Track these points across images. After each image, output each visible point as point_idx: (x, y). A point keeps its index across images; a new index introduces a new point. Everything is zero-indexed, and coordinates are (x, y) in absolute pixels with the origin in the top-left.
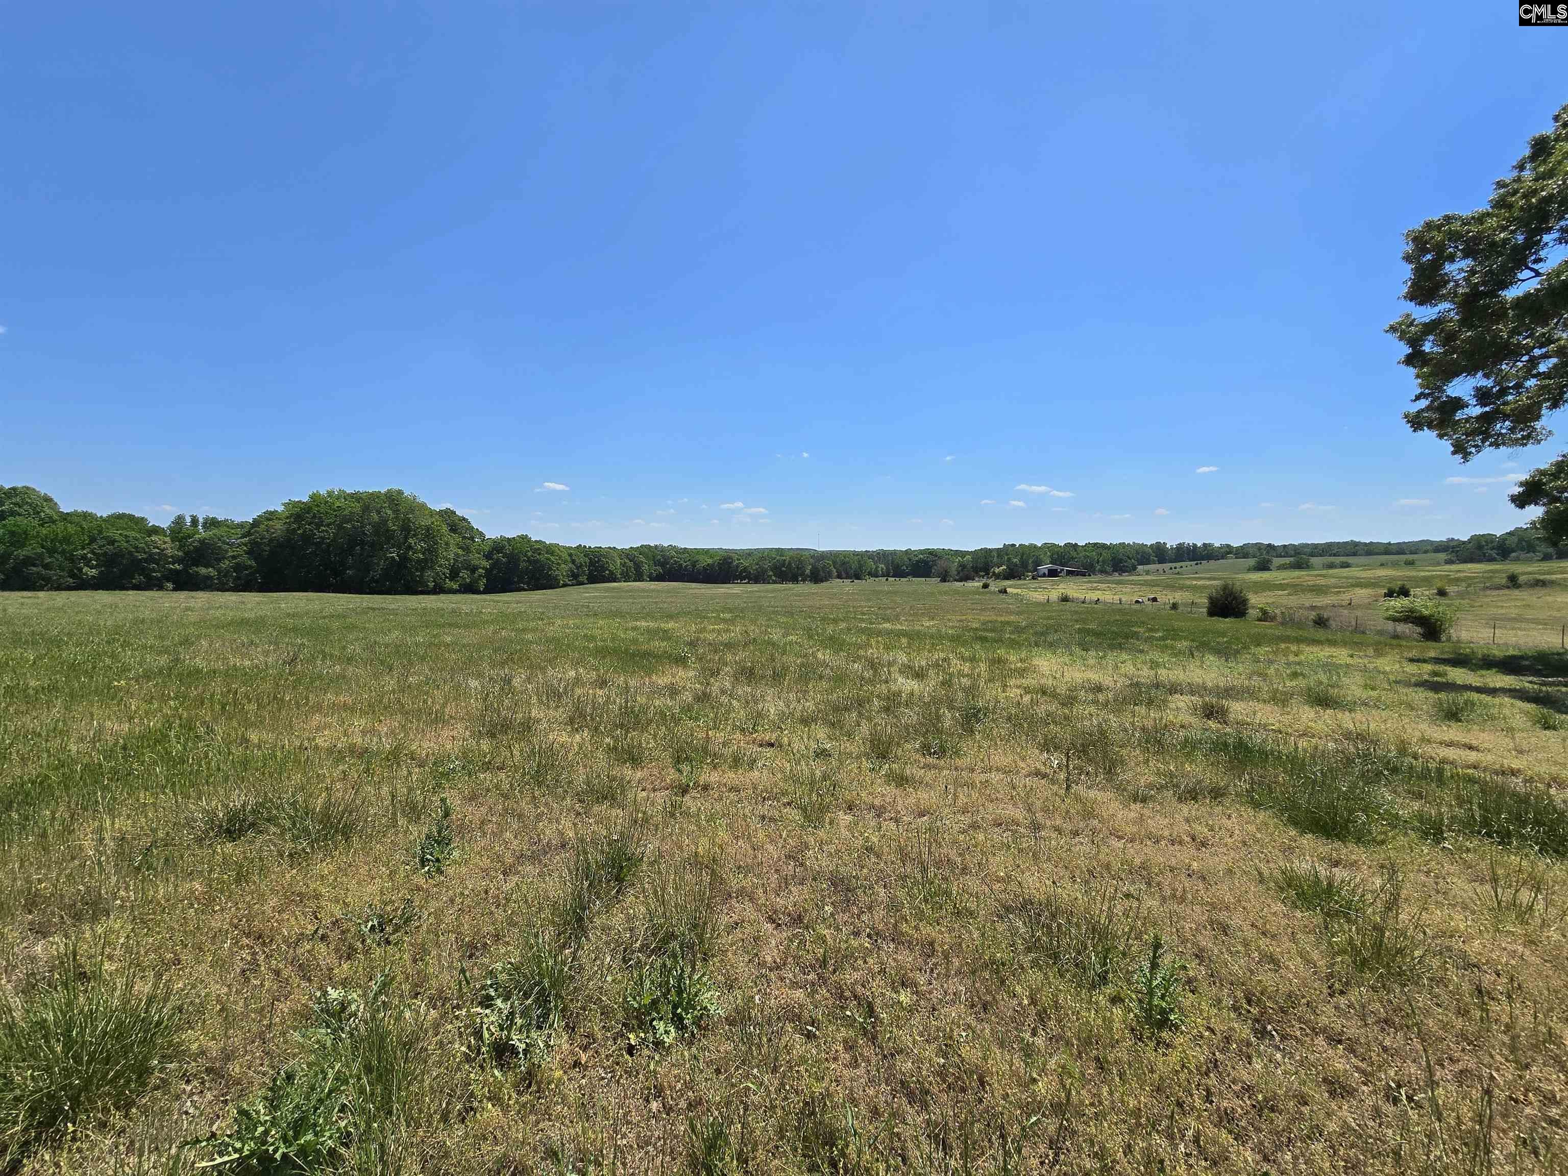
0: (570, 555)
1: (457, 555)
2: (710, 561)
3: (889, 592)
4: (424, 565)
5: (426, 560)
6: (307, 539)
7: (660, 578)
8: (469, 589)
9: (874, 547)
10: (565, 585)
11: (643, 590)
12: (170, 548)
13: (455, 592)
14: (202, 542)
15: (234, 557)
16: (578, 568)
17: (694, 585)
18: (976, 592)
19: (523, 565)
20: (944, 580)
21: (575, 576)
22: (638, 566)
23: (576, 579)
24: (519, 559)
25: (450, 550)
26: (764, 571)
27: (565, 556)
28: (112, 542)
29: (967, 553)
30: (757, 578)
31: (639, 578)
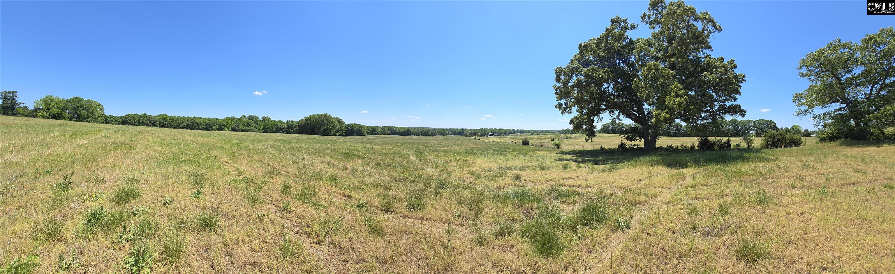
1: (339, 127)
2: (404, 130)
3: (452, 139)
5: (332, 128)
6: (308, 124)
7: (390, 134)
8: (341, 135)
9: (448, 128)
10: (365, 135)
11: (386, 137)
12: (286, 126)
14: (291, 124)
15: (296, 127)
16: (369, 131)
17: (399, 136)
18: (473, 139)
20: (466, 136)
22: (384, 131)
23: (368, 134)
24: (354, 129)
25: (337, 126)
26: (419, 133)
27: (366, 128)
28: (278, 125)
29: (472, 130)
30: (417, 135)
31: (384, 134)
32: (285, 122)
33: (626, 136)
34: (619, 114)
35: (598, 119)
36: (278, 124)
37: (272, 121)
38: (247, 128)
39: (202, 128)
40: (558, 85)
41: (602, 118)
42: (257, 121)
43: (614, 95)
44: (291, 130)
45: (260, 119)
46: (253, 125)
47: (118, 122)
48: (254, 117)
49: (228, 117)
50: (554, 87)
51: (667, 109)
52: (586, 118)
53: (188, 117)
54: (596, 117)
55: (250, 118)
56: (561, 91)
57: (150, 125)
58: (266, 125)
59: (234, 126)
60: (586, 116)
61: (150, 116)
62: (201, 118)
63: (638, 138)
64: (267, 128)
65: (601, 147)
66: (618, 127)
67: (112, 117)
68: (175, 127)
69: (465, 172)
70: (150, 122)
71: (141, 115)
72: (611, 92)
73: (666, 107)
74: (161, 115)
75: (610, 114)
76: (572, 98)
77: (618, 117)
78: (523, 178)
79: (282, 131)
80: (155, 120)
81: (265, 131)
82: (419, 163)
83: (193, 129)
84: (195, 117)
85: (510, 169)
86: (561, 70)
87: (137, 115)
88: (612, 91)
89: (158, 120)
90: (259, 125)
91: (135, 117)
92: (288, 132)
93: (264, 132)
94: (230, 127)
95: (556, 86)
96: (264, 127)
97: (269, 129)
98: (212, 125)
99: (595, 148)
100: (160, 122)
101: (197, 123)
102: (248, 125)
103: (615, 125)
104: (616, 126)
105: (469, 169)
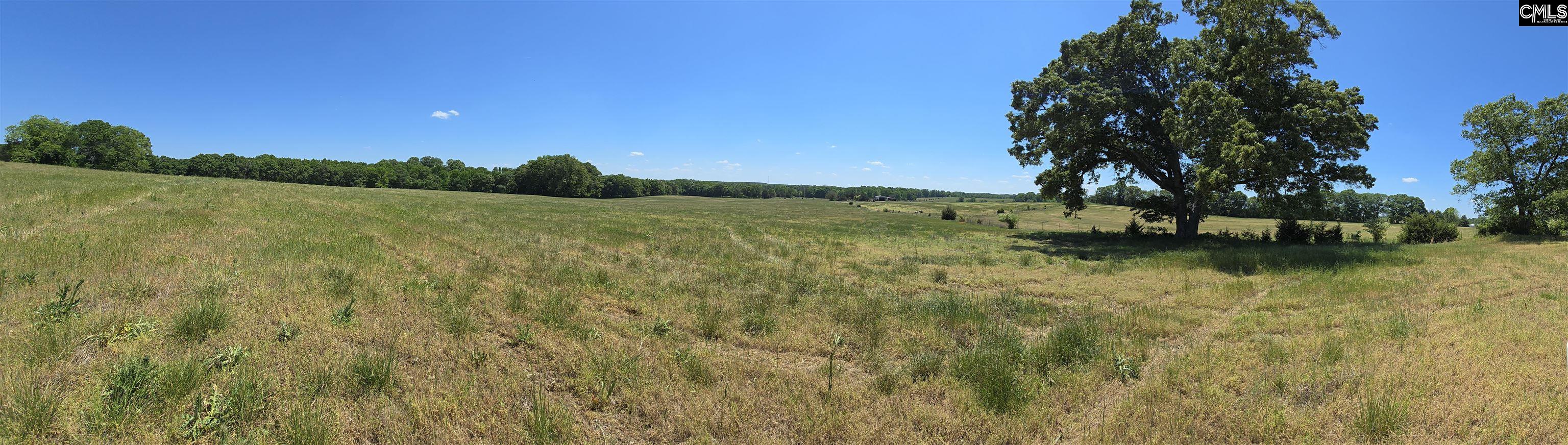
0: (643, 183)
1: (591, 182)
2: (710, 187)
3: (803, 204)
4: (576, 186)
5: (577, 184)
6: (535, 175)
7: (684, 194)
8: (595, 196)
9: (797, 184)
10: (639, 196)
11: (676, 199)
12: (492, 179)
13: (588, 197)
14: (501, 176)
15: (510, 182)
16: (646, 189)
17: (701, 197)
18: (847, 206)
19: (620, 187)
20: (831, 200)
21: (644, 192)
22: (674, 189)
23: (645, 194)
24: (618, 185)
25: (588, 181)
26: (738, 193)
27: (640, 183)
29: (843, 188)
30: (735, 195)
31: (674, 193)
32: (491, 170)
33: (1142, 212)
34: (1132, 171)
35: (1090, 177)
36: (477, 174)
37: (466, 169)
38: (419, 181)
39: (339, 181)
40: (1016, 113)
41: (1099, 176)
42: (439, 168)
43: (1126, 136)
44: (502, 186)
45: (445, 164)
46: (431, 176)
47: (178, 170)
48: (433, 160)
49: (384, 161)
50: (1009, 116)
51: (1223, 165)
52: (1068, 175)
53: (313, 160)
54: (1087, 173)
55: (427, 161)
56: (1021, 125)
57: (241, 175)
58: (455, 175)
59: (395, 178)
60: (1068, 171)
61: (242, 158)
62: (336, 162)
63: (1165, 217)
64: (457, 182)
65: (1094, 228)
66: (1128, 194)
67: (168, 160)
68: (289, 180)
69: (841, 265)
70: (241, 169)
71: (224, 157)
72: (1121, 130)
73: (1222, 161)
74: (262, 156)
75: (1116, 169)
76: (1042, 138)
77: (1130, 176)
78: (950, 277)
79: (486, 188)
80: (251, 166)
81: (454, 187)
82: (749, 248)
83: (321, 183)
84: (325, 159)
85: (924, 261)
86: (1024, 87)
87: (216, 157)
88: (1123, 129)
89: (257, 167)
90: (442, 177)
91: (213, 161)
92: (496, 190)
93: (451, 190)
94: (388, 180)
95: (1012, 115)
96: (452, 181)
97: (461, 184)
98: (355, 176)
99: (1080, 230)
100: (260, 171)
101: (330, 172)
102: (422, 176)
103: (1123, 191)
104: (1126, 192)
105: (846, 259)
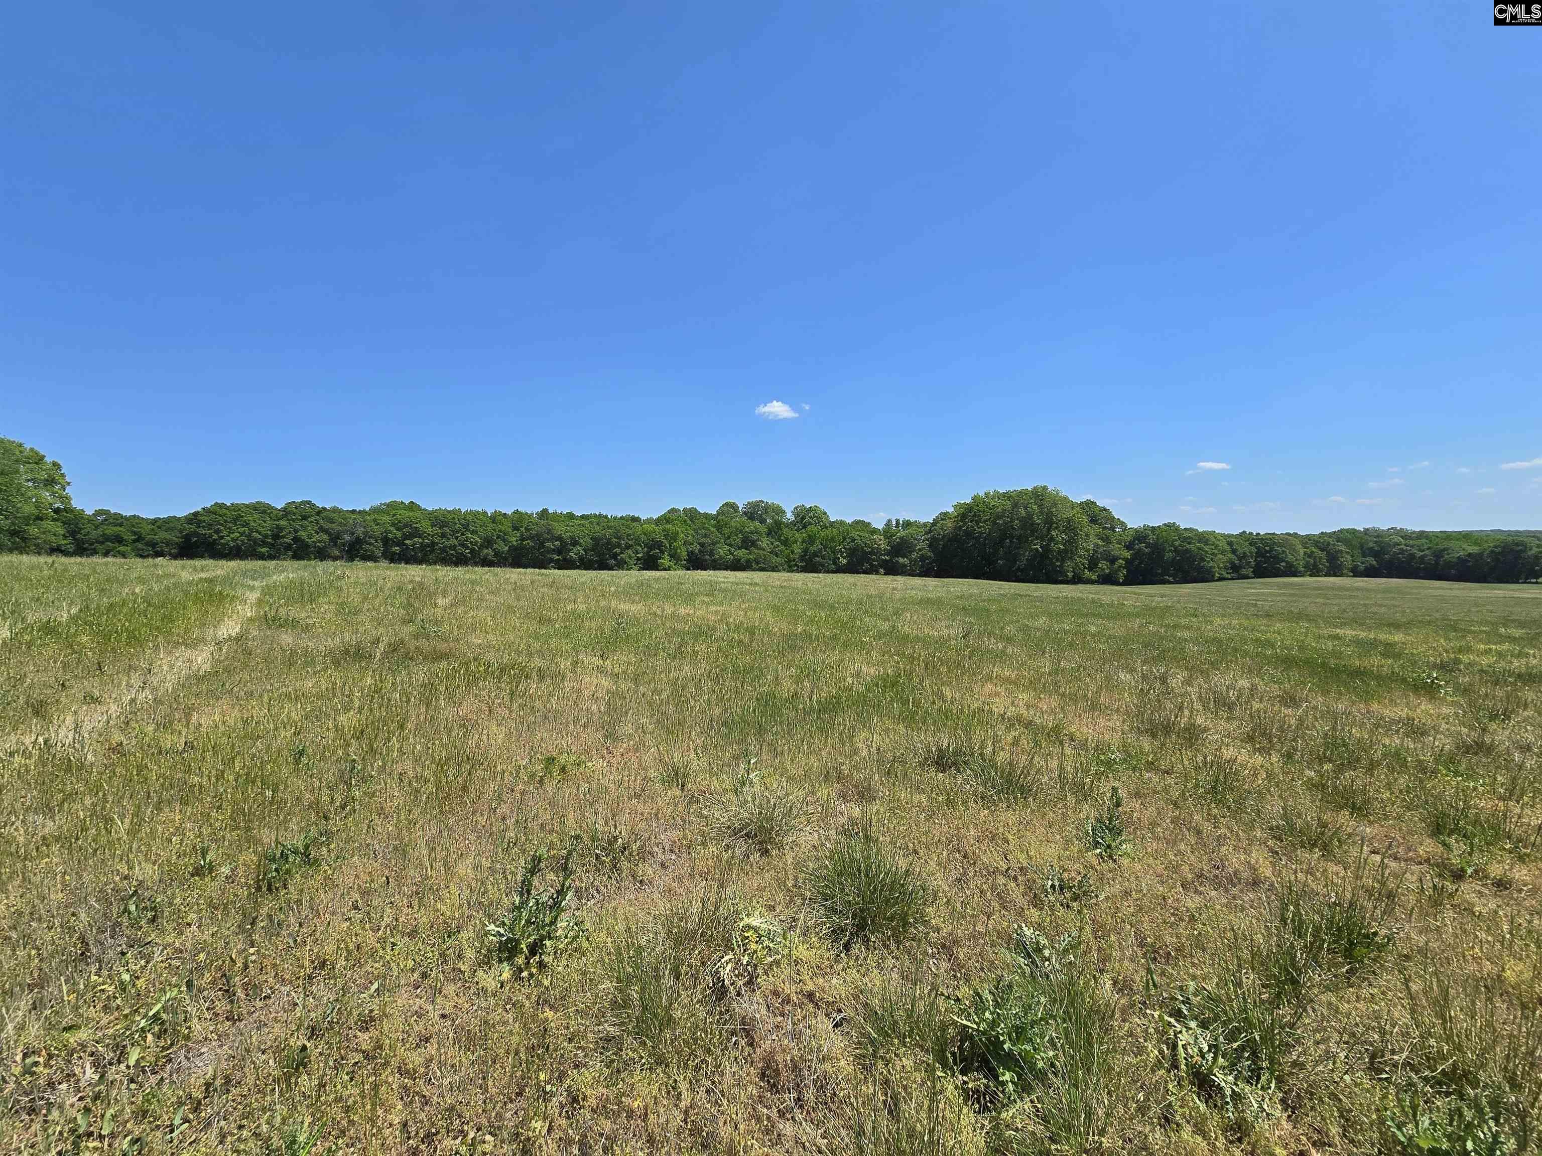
0: (1230, 544)
1: (1097, 545)
4: (1064, 555)
5: (1066, 551)
6: (969, 534)
7: (1371, 573)
8: (1108, 580)
10: (1221, 579)
11: (1342, 588)
12: (883, 545)
13: (1092, 582)
14: (901, 538)
15: (920, 550)
16: (1240, 559)
19: (1168, 556)
21: (1235, 568)
22: (1333, 557)
23: (1236, 571)
24: (1164, 550)
25: (1090, 541)
27: (1223, 544)
28: (854, 541)
31: (1335, 570)
32: (879, 525)
36: (854, 534)
37: (832, 524)
38: (741, 553)
39: (581, 559)
42: (778, 524)
44: (901, 560)
45: (790, 516)
46: (764, 542)
47: (153, 545)
48: (768, 508)
49: (674, 510)
53: (517, 512)
55: (755, 512)
57: (336, 553)
58: (811, 539)
59: (696, 548)
61: (335, 510)
62: (571, 516)
64: (815, 555)
67: (118, 520)
68: (460, 561)
70: (335, 538)
71: (284, 509)
74: (388, 505)
79: (872, 565)
80: (360, 531)
81: (810, 565)
83: (541, 564)
84: (545, 511)
87: (262, 509)
89: (378, 531)
90: (786, 543)
91: (254, 520)
92: (892, 570)
93: (805, 570)
94: (684, 554)
96: (805, 551)
97: (823, 557)
98: (619, 545)
100: (386, 541)
101: (560, 538)
102: (748, 543)
